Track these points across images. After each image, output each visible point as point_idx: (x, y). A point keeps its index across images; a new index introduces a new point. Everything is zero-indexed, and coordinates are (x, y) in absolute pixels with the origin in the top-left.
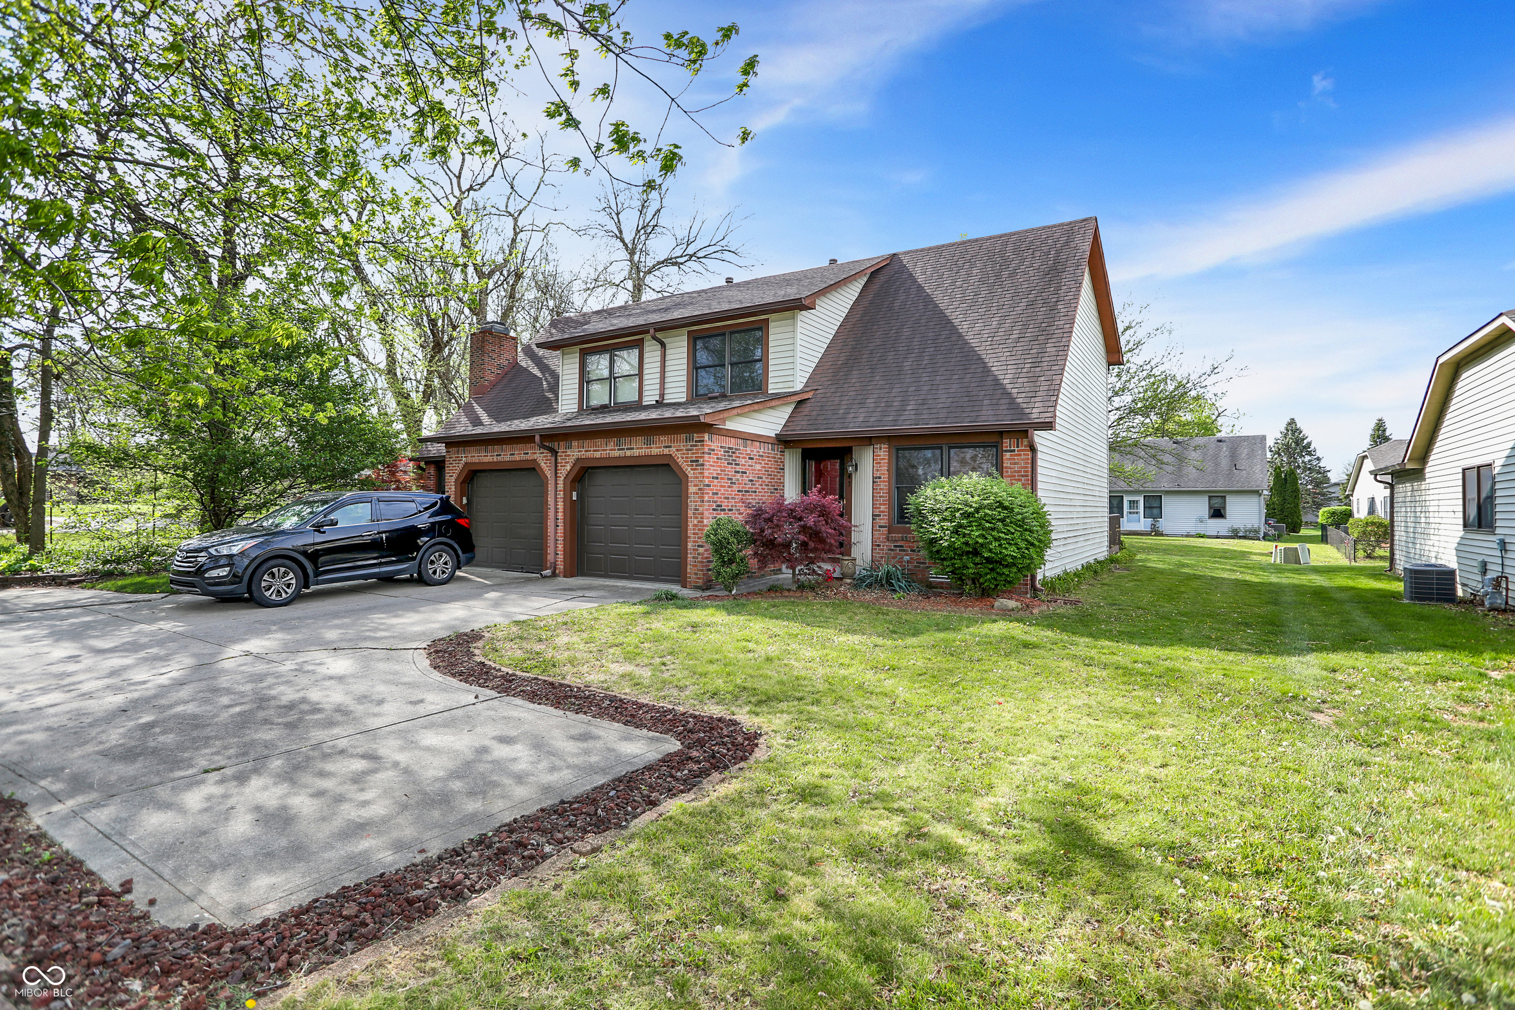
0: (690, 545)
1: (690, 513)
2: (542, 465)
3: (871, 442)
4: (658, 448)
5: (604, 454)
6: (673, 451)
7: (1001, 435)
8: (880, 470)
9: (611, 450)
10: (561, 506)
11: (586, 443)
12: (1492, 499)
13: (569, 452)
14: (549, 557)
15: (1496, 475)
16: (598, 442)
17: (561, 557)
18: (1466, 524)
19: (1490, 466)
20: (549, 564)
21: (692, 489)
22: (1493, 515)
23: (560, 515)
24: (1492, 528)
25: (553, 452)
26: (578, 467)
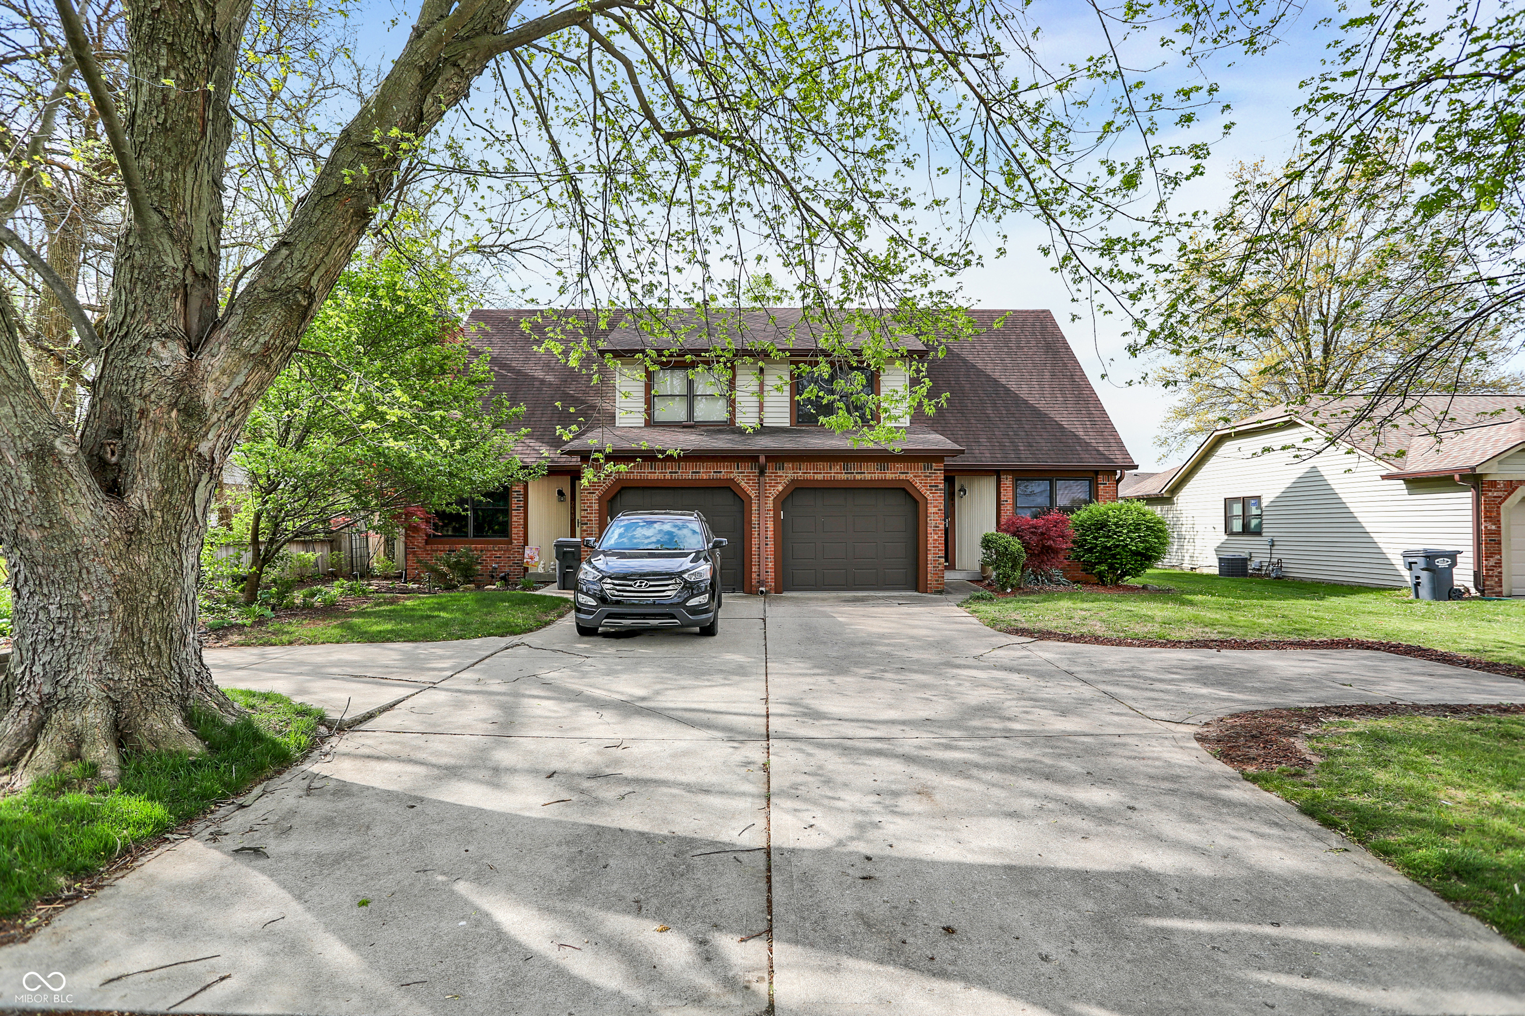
0: (930, 557)
1: (930, 530)
2: (743, 484)
3: (997, 473)
4: (893, 473)
5: (828, 477)
6: (910, 476)
7: (1097, 473)
8: (1007, 495)
9: (837, 473)
10: (770, 525)
11: (804, 466)
12: (1260, 516)
13: (780, 473)
14: (754, 575)
15: (1265, 503)
16: (820, 465)
17: (771, 575)
18: (1228, 531)
19: (1258, 498)
20: (754, 582)
21: (931, 510)
22: (1260, 524)
23: (770, 534)
24: (1258, 533)
25: (762, 472)
26: (792, 488)
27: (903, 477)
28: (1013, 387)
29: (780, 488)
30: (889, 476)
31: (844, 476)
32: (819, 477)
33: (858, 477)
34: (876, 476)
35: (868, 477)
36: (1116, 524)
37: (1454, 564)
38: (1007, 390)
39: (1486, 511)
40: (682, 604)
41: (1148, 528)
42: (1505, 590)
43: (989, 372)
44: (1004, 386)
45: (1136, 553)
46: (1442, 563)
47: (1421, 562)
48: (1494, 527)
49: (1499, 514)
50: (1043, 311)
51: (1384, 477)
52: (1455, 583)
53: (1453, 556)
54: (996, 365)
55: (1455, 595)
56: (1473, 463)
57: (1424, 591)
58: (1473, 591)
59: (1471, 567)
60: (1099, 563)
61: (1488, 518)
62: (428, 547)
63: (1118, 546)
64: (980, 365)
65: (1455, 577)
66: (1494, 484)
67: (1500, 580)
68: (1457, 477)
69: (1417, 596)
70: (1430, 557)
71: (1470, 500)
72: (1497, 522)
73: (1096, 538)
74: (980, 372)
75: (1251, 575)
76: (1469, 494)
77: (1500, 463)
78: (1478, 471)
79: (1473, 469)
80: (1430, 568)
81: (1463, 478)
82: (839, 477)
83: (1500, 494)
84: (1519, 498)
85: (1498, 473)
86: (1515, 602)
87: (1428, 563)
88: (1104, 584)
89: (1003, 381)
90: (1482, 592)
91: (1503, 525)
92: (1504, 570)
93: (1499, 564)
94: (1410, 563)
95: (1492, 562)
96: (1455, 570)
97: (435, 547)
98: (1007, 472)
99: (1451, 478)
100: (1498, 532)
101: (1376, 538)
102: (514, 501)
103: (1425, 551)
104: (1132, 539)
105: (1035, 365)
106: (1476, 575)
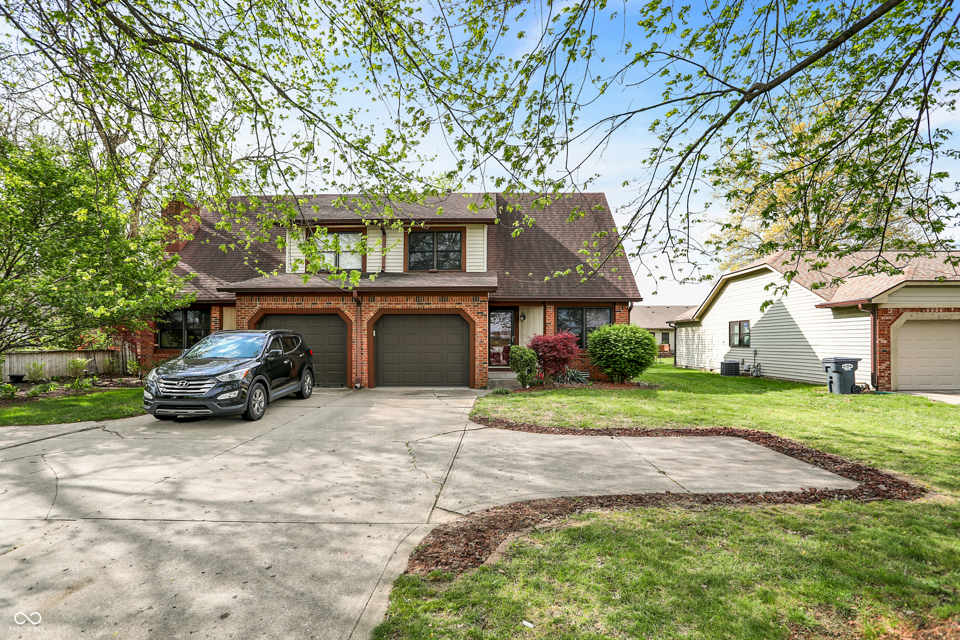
0: (477, 363)
1: (477, 344)
2: (346, 312)
3: (544, 303)
4: (451, 304)
5: (405, 306)
6: (463, 306)
7: (615, 303)
8: (551, 319)
9: (411, 304)
10: (365, 340)
11: (388, 299)
12: (749, 334)
13: (372, 304)
14: (354, 375)
15: (752, 325)
16: (400, 298)
17: (366, 375)
18: (731, 344)
19: (748, 321)
20: (354, 380)
21: (478, 330)
22: (749, 340)
23: (365, 347)
24: (748, 346)
25: (359, 304)
26: (380, 315)
27: (458, 306)
28: (566, 245)
29: (372, 314)
30: (448, 306)
31: (416, 306)
32: (399, 307)
33: (426, 306)
34: (439, 306)
35: (433, 306)
36: (614, 340)
37: (855, 368)
38: (562, 247)
39: (880, 330)
40: (213, 398)
41: (637, 343)
42: (893, 387)
43: (552, 234)
44: (560, 244)
45: (630, 361)
46: (847, 367)
47: (833, 367)
48: (885, 342)
49: (889, 332)
50: (599, 194)
51: (817, 307)
52: (856, 381)
53: (855, 362)
54: (558, 229)
55: (856, 390)
56: (870, 296)
57: (835, 387)
58: (871, 387)
59: (870, 369)
60: (607, 367)
61: (882, 335)
62: (155, 356)
63: (617, 355)
64: (547, 230)
65: (856, 377)
66: (886, 311)
67: (890, 379)
68: (860, 306)
69: (831, 391)
70: (839, 363)
71: (869, 323)
72: (888, 338)
73: (603, 350)
74: (546, 235)
75: (743, 375)
76: (869, 318)
77: (889, 295)
78: (873, 301)
79: (870, 300)
80: (838, 370)
81: (864, 306)
82: (413, 306)
83: (890, 318)
84: (904, 321)
85: (888, 303)
86: (899, 395)
87: (837, 368)
88: (612, 382)
89: (560, 241)
90: (877, 388)
91: (892, 340)
92: (892, 372)
93: (889, 368)
94: (827, 367)
95: (884, 366)
96: (856, 372)
97: (160, 355)
98: (551, 303)
99: (857, 307)
100: (889, 345)
101: (815, 349)
102: (213, 324)
103: (835, 358)
104: (626, 351)
105: (585, 230)
106: (873, 376)
